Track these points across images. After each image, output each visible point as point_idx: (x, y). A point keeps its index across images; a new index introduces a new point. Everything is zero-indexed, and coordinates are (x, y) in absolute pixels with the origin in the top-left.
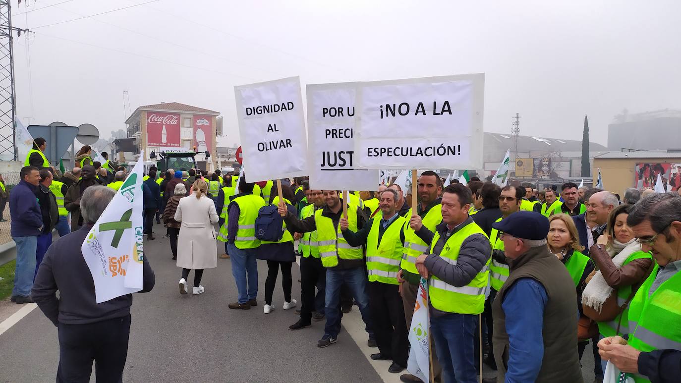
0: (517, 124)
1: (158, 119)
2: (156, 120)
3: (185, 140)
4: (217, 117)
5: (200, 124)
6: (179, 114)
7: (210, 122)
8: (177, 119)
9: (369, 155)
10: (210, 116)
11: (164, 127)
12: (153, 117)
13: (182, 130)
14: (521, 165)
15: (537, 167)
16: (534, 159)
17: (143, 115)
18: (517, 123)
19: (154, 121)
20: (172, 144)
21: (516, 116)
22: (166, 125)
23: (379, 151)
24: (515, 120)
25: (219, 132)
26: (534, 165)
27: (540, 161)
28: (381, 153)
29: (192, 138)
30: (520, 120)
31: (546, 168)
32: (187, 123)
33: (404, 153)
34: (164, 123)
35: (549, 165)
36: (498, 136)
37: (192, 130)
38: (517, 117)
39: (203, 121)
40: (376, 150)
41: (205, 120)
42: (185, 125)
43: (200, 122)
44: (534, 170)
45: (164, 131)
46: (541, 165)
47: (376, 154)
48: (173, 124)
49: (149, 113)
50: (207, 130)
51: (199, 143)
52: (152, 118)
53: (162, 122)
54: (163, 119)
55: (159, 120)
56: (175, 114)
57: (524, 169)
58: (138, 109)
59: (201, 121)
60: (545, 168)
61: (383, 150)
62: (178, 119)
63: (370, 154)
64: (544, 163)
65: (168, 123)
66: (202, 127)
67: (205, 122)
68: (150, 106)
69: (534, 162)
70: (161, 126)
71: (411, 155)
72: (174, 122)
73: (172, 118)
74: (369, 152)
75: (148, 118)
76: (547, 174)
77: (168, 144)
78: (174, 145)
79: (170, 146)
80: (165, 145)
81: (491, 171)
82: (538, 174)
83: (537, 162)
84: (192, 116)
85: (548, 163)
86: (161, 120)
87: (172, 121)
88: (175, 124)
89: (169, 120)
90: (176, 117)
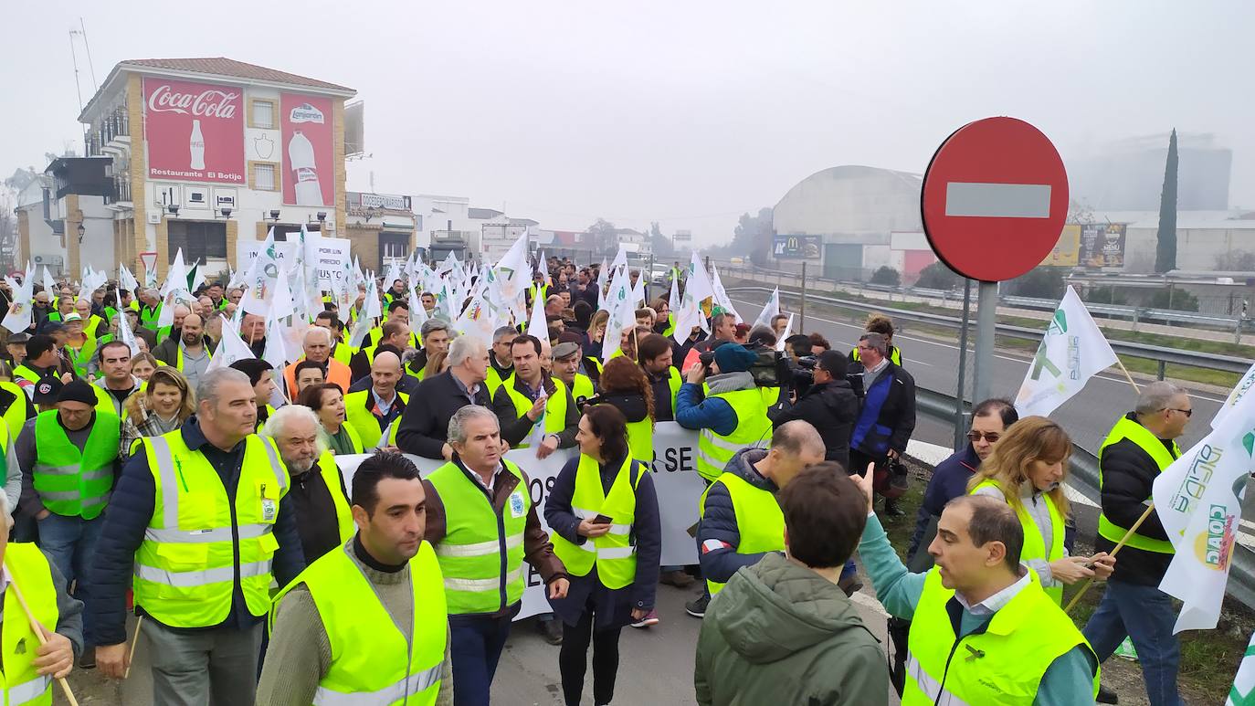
1: (176, 101)
2: (171, 104)
3: (257, 164)
4: (347, 103)
5: (301, 120)
6: (237, 90)
7: (329, 118)
8: (232, 103)
10: (327, 98)
11: (196, 123)
12: (164, 91)
13: (250, 134)
15: (1090, 245)
16: (1084, 227)
17: (132, 88)
19: (167, 106)
20: (221, 175)
22: (202, 118)
25: (353, 142)
26: (1083, 240)
27: (1101, 232)
29: (277, 158)
31: (1115, 247)
32: (263, 115)
34: (195, 112)
35: (1120, 242)
37: (276, 135)
39: (308, 111)
41: (314, 110)
42: (257, 121)
43: (299, 115)
44: (1082, 252)
45: (197, 136)
46: (1100, 242)
48: (223, 115)
49: (151, 83)
50: (320, 137)
51: (299, 174)
52: (159, 96)
53: (189, 109)
54: (193, 100)
55: (180, 103)
56: (227, 88)
58: (117, 67)
59: (302, 111)
60: (1110, 248)
62: (238, 103)
64: (1108, 236)
65: (208, 114)
66: (307, 129)
67: (315, 115)
68: (153, 63)
69: (1082, 232)
70: (187, 120)
72: (225, 112)
73: (218, 99)
75: (147, 100)
76: (1116, 262)
77: (209, 175)
78: (226, 177)
79: (217, 179)
80: (200, 175)
81: (907, 251)
82: (1092, 262)
83: (1092, 234)
84: (275, 97)
85: (1118, 235)
86: (185, 105)
87: (220, 107)
88: (228, 116)
89: (209, 104)
90: (230, 97)
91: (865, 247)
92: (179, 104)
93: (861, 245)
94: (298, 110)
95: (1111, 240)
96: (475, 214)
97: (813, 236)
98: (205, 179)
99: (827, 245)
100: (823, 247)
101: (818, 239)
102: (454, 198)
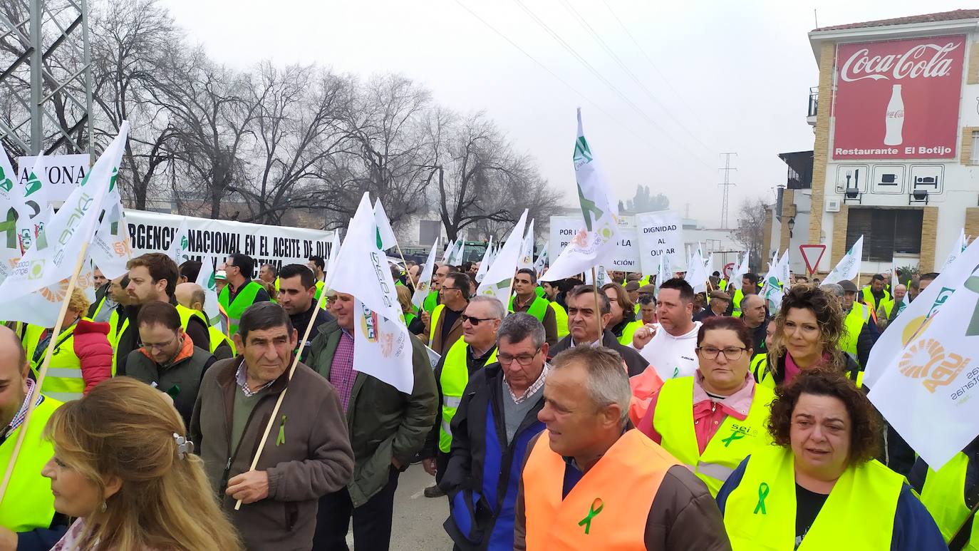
1: (875, 64)
2: (868, 70)
3: (976, 132)
11: (897, 89)
12: (861, 56)
13: (967, 92)
17: (824, 59)
19: (863, 73)
20: (922, 150)
22: (906, 82)
34: (896, 75)
48: (934, 74)
52: (854, 62)
53: (889, 73)
54: (896, 61)
55: (877, 67)
62: (957, 57)
65: (913, 75)
70: (881, 92)
72: (937, 68)
73: (928, 54)
75: (839, 70)
77: (907, 151)
78: (930, 151)
79: (917, 156)
80: (895, 152)
86: (885, 69)
87: (931, 64)
88: (941, 74)
89: (916, 62)
90: (948, 47)
92: (878, 69)
98: (902, 155)
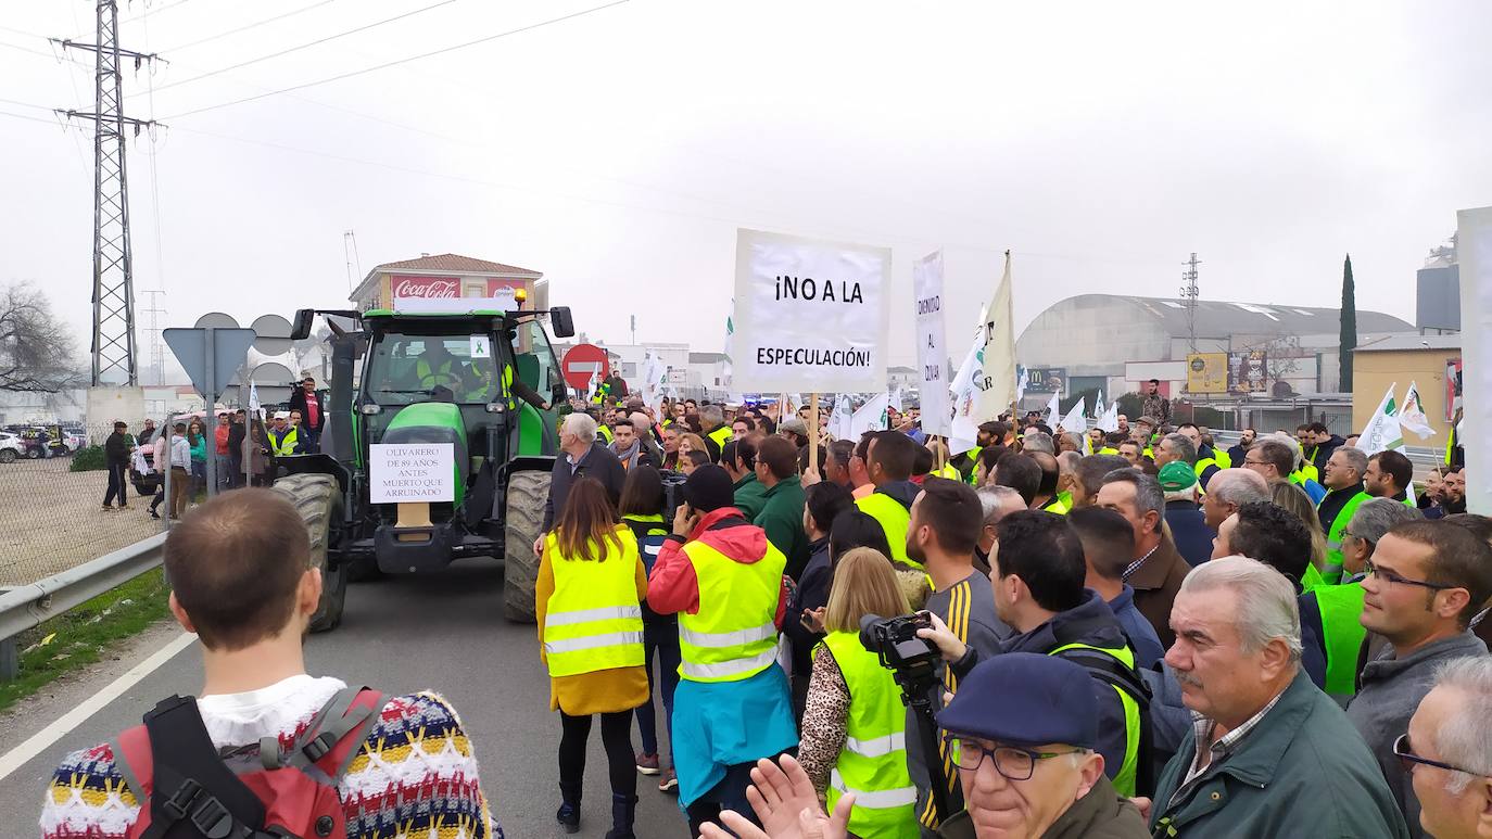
0: (1193, 278)
1: (414, 289)
2: (411, 293)
4: (536, 282)
5: (501, 298)
6: (457, 279)
8: (453, 289)
9: (759, 362)
10: (523, 280)
12: (405, 284)
14: (1201, 368)
15: (1236, 372)
16: (1229, 355)
17: (385, 283)
18: (1193, 275)
19: (408, 294)
21: (1189, 259)
23: (773, 354)
24: (1188, 268)
26: (1230, 367)
27: (1244, 359)
28: (777, 358)
30: (1198, 267)
31: (1258, 373)
32: (475, 296)
33: (809, 360)
34: (427, 297)
35: (1263, 368)
36: (1156, 303)
38: (1193, 262)
39: (507, 291)
40: (771, 352)
41: (512, 290)
43: (501, 294)
44: (1230, 379)
46: (1245, 368)
47: (770, 360)
48: (446, 298)
49: (397, 279)
52: (403, 287)
53: (422, 295)
54: (426, 289)
56: (449, 279)
57: (1208, 377)
58: (373, 272)
59: (504, 291)
60: (1254, 374)
61: (780, 354)
62: (457, 289)
63: (762, 359)
64: (1251, 363)
68: (399, 264)
69: (1228, 361)
71: (818, 363)
72: (447, 295)
73: (443, 287)
74: (759, 355)
75: (394, 290)
76: (1260, 388)
81: (1142, 382)
82: (1239, 388)
83: (1236, 361)
84: (485, 282)
85: (1260, 362)
86: (420, 293)
87: (444, 292)
89: (437, 290)
90: (452, 285)
91: (1109, 379)
92: (416, 292)
93: (1105, 377)
94: (500, 291)
95: (1254, 366)
96: (696, 358)
97: (1056, 369)
99: (1071, 378)
100: (1067, 381)
101: (1062, 372)
102: (674, 345)
